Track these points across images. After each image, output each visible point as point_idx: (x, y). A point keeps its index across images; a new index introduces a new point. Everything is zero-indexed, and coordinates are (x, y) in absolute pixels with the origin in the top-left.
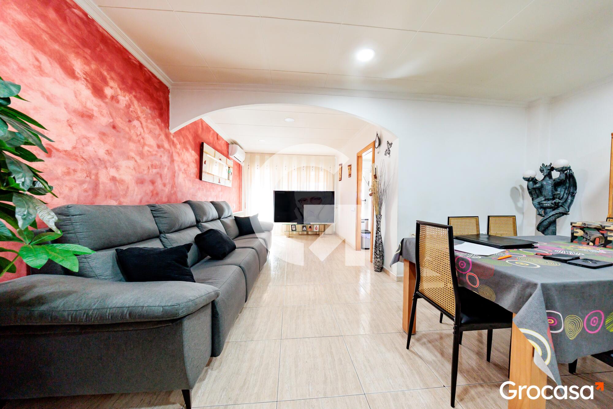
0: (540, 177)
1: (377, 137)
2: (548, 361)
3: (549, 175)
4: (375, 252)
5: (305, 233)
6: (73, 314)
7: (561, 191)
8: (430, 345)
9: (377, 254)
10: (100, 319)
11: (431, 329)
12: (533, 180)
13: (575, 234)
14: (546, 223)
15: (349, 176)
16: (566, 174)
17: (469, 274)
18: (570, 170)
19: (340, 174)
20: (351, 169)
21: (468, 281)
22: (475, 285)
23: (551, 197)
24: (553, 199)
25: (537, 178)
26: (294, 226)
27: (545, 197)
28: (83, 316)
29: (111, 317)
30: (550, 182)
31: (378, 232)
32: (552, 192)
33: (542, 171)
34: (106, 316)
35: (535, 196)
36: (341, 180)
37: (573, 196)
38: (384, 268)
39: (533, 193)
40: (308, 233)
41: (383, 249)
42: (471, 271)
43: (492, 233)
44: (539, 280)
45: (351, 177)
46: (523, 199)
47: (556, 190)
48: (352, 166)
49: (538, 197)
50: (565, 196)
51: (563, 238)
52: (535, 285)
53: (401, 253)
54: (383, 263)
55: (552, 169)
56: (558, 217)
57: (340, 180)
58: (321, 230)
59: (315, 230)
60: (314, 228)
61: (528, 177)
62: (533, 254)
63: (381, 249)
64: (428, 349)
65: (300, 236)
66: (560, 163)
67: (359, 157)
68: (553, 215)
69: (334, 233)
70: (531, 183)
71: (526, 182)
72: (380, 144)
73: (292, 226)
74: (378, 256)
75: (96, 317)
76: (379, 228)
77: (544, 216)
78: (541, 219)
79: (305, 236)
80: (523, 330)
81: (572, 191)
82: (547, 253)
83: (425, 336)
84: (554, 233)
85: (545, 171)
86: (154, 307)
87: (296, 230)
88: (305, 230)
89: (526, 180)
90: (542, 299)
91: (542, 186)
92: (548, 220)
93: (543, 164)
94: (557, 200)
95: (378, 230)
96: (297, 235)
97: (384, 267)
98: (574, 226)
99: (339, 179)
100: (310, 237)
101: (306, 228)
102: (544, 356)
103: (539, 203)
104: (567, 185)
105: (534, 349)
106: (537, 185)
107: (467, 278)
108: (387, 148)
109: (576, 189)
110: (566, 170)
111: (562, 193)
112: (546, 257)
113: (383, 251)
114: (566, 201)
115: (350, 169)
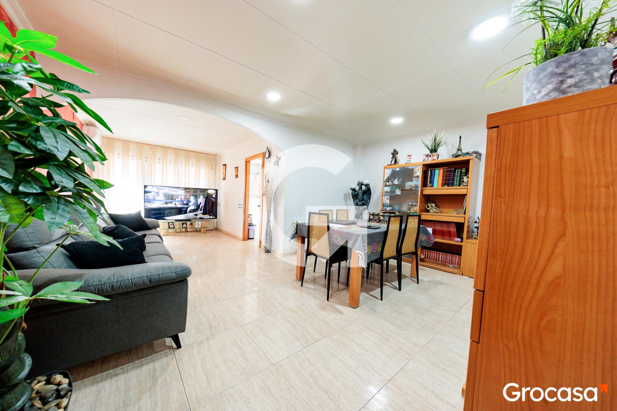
0: (357, 188)
1: (267, 150)
2: (363, 260)
3: (361, 188)
4: (266, 238)
5: (184, 230)
6: (99, 287)
7: (365, 197)
8: (312, 282)
9: (267, 239)
10: (124, 288)
11: (310, 276)
12: (354, 190)
13: (370, 218)
14: (359, 214)
15: (236, 177)
16: (368, 188)
17: (335, 236)
18: (369, 186)
19: (224, 173)
20: (238, 171)
21: (335, 240)
22: (338, 240)
23: (361, 200)
24: (362, 201)
25: (356, 189)
26: (172, 223)
27: (359, 199)
28: (109, 288)
29: (135, 285)
30: (361, 191)
31: (269, 223)
32: (362, 197)
33: (358, 185)
34: (130, 285)
35: (354, 199)
36: (225, 179)
37: (370, 200)
38: (272, 250)
39: (354, 197)
40: (187, 230)
41: (271, 235)
42: (336, 235)
43: (338, 219)
44: (361, 233)
45: (237, 178)
46: (349, 200)
47: (363, 196)
48: (239, 168)
49: (356, 199)
50: (367, 199)
51: (365, 220)
52: (360, 235)
53: (296, 233)
54: (271, 246)
55: (362, 184)
56: (364, 211)
57: (223, 180)
58: (204, 226)
59: (196, 226)
60: (196, 224)
61: (352, 188)
62: (357, 226)
63: (270, 236)
64: (311, 284)
65: (178, 234)
66: (366, 182)
67: (247, 162)
68: (362, 209)
69: (215, 229)
70: (353, 191)
71: (351, 191)
72: (269, 156)
73: (170, 224)
74: (268, 241)
75: (121, 287)
76: (269, 220)
77: (358, 210)
78: (357, 211)
79: (184, 233)
80: (356, 252)
81: (369, 196)
82: (361, 226)
83: (308, 279)
84: (362, 219)
85: (360, 185)
86: (168, 274)
87: (174, 227)
88: (186, 227)
89: (352, 190)
90: (362, 239)
91: (358, 194)
92: (360, 212)
93: (359, 181)
94: (364, 202)
95: (269, 221)
96: (174, 233)
97: (272, 248)
98: (370, 214)
99: (222, 178)
100: (188, 234)
101: (186, 225)
102: (362, 259)
103: (357, 203)
104: (368, 194)
105: (359, 256)
106: (356, 193)
107: (334, 238)
108: (276, 160)
109: (371, 196)
110: (368, 186)
111: (366, 198)
112: (361, 227)
113: (271, 237)
114: (367, 202)
115: (236, 171)
